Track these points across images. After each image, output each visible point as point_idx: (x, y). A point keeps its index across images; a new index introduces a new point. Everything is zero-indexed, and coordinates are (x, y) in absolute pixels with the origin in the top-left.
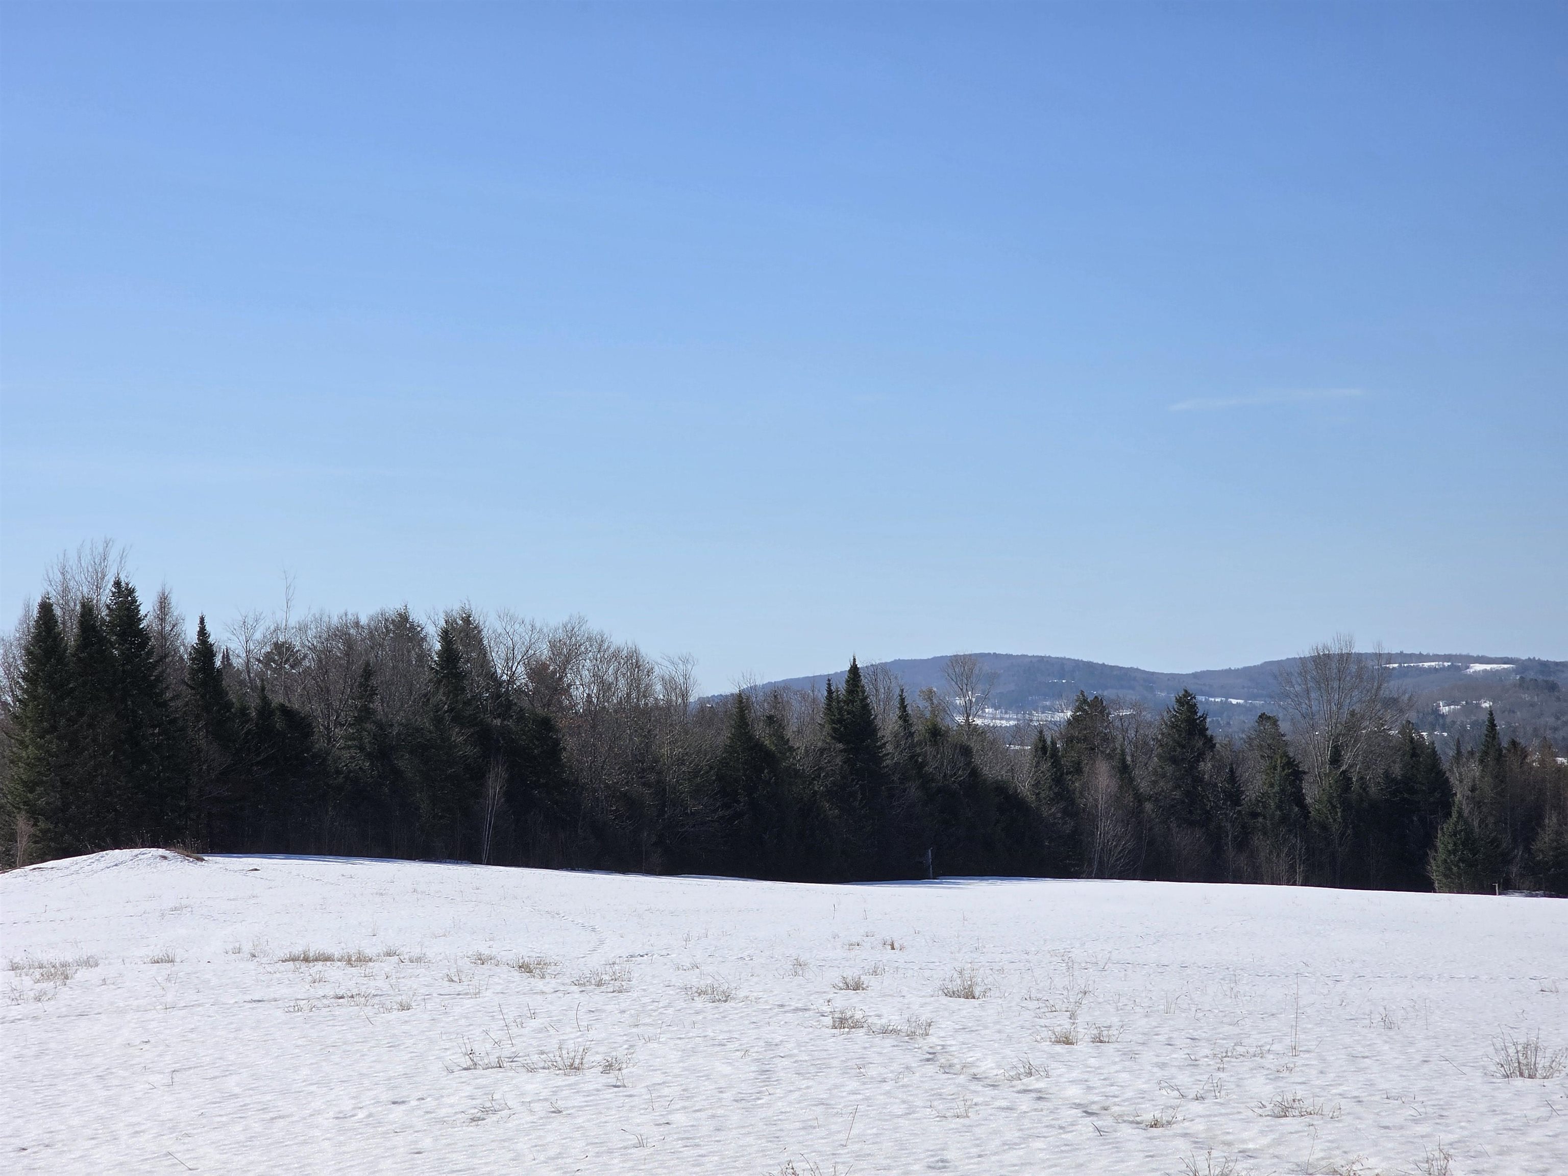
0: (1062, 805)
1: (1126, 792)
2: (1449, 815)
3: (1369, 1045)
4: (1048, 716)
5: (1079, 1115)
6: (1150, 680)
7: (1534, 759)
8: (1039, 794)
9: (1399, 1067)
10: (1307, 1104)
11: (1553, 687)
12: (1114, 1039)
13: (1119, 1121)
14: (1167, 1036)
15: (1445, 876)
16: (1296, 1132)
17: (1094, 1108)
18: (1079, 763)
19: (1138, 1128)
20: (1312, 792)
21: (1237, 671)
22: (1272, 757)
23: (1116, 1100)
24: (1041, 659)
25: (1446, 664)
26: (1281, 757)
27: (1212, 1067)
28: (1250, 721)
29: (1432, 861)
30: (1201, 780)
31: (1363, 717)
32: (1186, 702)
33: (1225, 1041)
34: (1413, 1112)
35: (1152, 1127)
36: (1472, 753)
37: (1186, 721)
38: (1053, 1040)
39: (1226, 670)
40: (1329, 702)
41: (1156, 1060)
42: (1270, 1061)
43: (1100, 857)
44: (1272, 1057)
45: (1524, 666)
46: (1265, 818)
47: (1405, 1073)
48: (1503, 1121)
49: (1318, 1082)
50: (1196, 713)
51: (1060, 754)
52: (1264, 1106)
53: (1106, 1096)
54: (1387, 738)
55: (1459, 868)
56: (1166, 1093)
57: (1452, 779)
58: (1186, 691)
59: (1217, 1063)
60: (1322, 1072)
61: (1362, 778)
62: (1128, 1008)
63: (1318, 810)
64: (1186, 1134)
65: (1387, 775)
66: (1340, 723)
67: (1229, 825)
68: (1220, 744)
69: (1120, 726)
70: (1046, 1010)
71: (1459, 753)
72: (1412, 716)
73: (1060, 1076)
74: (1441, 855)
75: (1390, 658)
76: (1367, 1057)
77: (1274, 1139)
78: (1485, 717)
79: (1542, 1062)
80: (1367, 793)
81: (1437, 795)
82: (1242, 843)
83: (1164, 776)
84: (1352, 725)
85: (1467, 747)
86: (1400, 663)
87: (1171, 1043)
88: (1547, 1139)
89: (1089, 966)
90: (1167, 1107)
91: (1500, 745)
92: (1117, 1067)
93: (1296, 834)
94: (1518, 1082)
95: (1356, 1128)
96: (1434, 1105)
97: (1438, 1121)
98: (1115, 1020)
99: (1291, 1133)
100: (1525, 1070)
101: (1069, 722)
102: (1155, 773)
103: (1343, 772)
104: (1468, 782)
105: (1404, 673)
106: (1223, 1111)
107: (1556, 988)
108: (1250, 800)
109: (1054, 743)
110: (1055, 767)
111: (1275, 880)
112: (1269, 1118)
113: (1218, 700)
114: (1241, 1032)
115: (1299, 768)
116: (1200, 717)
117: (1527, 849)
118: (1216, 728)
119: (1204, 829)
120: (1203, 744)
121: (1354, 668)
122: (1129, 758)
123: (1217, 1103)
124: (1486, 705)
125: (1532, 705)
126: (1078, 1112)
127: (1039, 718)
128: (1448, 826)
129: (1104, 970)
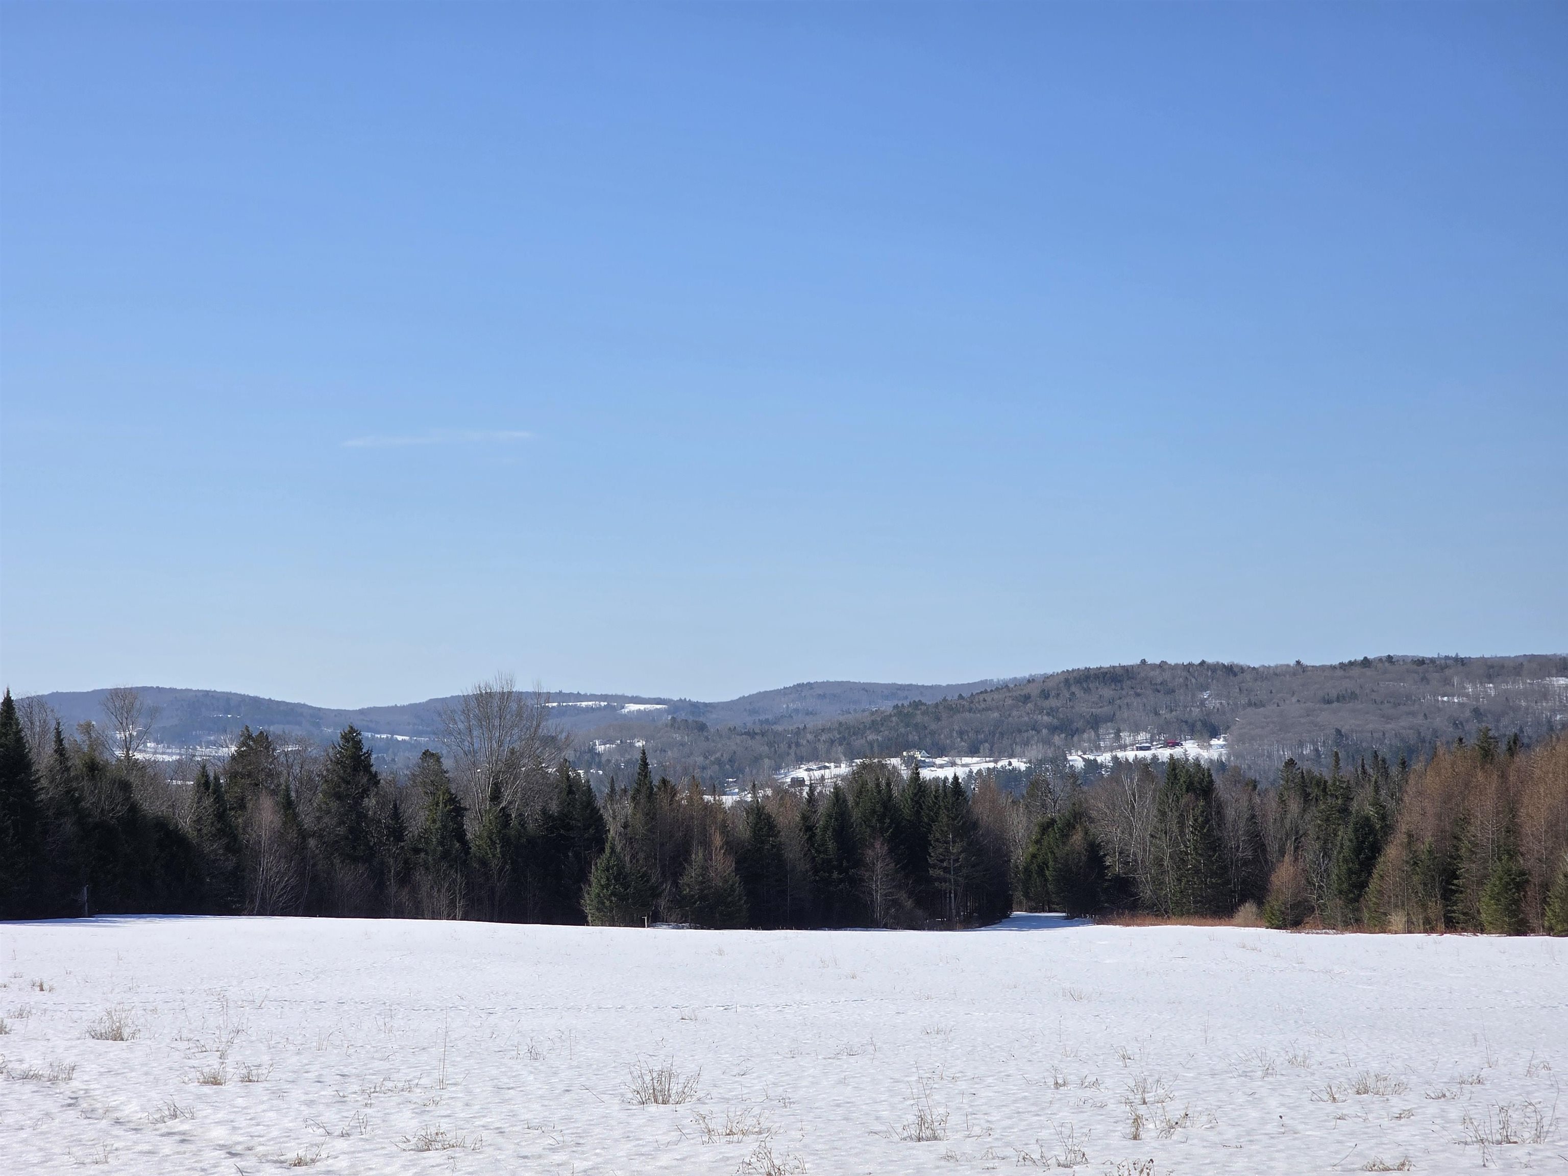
0: (225, 841)
1: (290, 828)
2: (602, 850)
3: (514, 1077)
4: (212, 751)
5: (223, 1156)
6: (317, 716)
7: (683, 796)
8: (200, 830)
9: (541, 1097)
10: (450, 1137)
11: (702, 727)
12: (263, 1078)
13: (263, 1161)
14: (317, 1073)
15: (598, 909)
16: (438, 1165)
17: (239, 1149)
18: (243, 799)
19: (281, 1167)
20: (472, 828)
21: (403, 708)
22: (434, 794)
23: (261, 1139)
24: (207, 693)
25: (603, 704)
26: (444, 794)
27: (360, 1103)
28: (415, 757)
29: (586, 895)
30: (366, 816)
31: (522, 755)
32: (352, 738)
33: (374, 1077)
34: (551, 1141)
35: (295, 1165)
36: (625, 791)
37: (351, 758)
38: (201, 1081)
39: (392, 707)
40: (491, 739)
41: (303, 1098)
42: (417, 1095)
43: (262, 894)
44: (419, 1090)
45: (676, 707)
46: (427, 854)
47: (546, 1103)
48: (635, 1146)
49: (462, 1115)
50: (361, 749)
51: (223, 789)
52: (408, 1141)
53: (251, 1136)
54: (545, 775)
55: (611, 902)
56: (312, 1131)
57: (605, 816)
58: (351, 728)
59: (365, 1099)
60: (467, 1105)
61: (521, 815)
62: (281, 1046)
63: (478, 846)
64: (329, 1171)
65: (544, 811)
66: (500, 760)
67: (392, 861)
68: (385, 780)
69: (285, 762)
70: (196, 1050)
71: (613, 790)
72: (569, 754)
73: (206, 1117)
74: (595, 889)
75: (549, 697)
76: (512, 1088)
77: (416, 1173)
78: (638, 756)
79: (675, 1088)
80: (525, 829)
81: (592, 831)
82: (405, 878)
83: (328, 812)
84: (512, 764)
85: (620, 786)
86: (559, 703)
87: (321, 1080)
88: (675, 1163)
89: (245, 1004)
90: (312, 1145)
91: (651, 783)
92: (264, 1107)
93: (457, 869)
94: (653, 1108)
95: (496, 1160)
96: (572, 1134)
97: (575, 1149)
98: (265, 1059)
99: (433, 1166)
100: (660, 1096)
101: (233, 758)
102: (320, 809)
103: (503, 808)
104: (621, 820)
105: (562, 712)
106: (367, 1147)
107: (695, 1016)
108: (413, 836)
109: (217, 779)
110: (218, 803)
111: (435, 915)
112: (412, 1152)
113: (384, 736)
114: (392, 1067)
115: (460, 804)
116: (365, 754)
117: (675, 883)
118: (381, 764)
119: (367, 865)
120: (368, 780)
121: (514, 706)
122: (293, 794)
123: (362, 1139)
124: (640, 744)
125: (683, 744)
126: (222, 1154)
127: (202, 752)
128: (602, 861)
129: (260, 1007)
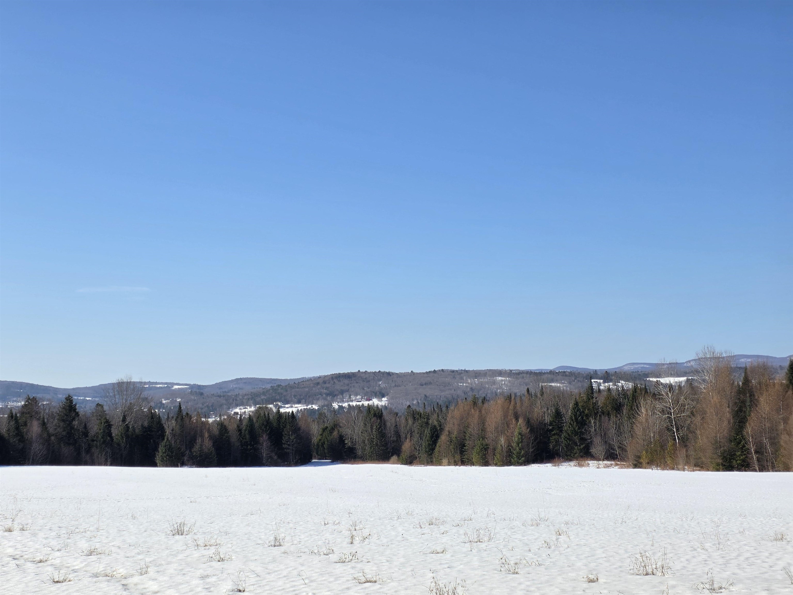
0: (19, 437)
1: (44, 433)
2: (164, 439)
3: (125, 526)
4: (15, 404)
5: (11, 560)
6: (56, 391)
7: (194, 419)
8: (9, 434)
9: (136, 534)
10: (99, 551)
11: (202, 394)
12: (29, 528)
13: (26, 561)
14: (49, 527)
15: (162, 461)
16: (94, 561)
17: (17, 557)
18: (26, 422)
19: (33, 564)
20: (115, 432)
21: (89, 387)
22: (100, 420)
23: (26, 553)
24: (13, 382)
25: (165, 386)
26: (104, 420)
27: (66, 538)
28: (94, 406)
29: (157, 456)
30: (73, 428)
31: (134, 405)
32: (69, 399)
33: (72, 528)
34: (138, 551)
35: (39, 562)
36: (173, 417)
37: (69, 406)
38: (4, 530)
39: (85, 387)
40: (123, 399)
41: (44, 536)
42: (88, 534)
43: (33, 458)
44: (89, 532)
45: (192, 387)
46: (97, 442)
47: (137, 536)
48: (170, 552)
49: (104, 542)
50: (72, 403)
51: (18, 418)
52: (84, 552)
53: (23, 552)
54: (143, 412)
55: (167, 458)
56: (46, 549)
57: (165, 427)
58: (69, 395)
59: (68, 536)
60: (107, 537)
61: (133, 427)
62: (36, 516)
63: (117, 439)
64: (52, 565)
65: (142, 425)
66: (126, 407)
67: (83, 445)
68: (82, 414)
69: (43, 408)
70: (3, 518)
71: (168, 417)
72: (152, 404)
73: (5, 545)
74: (160, 454)
75: (145, 383)
76: (124, 531)
77: (85, 564)
78: (178, 404)
79: (186, 529)
80: (135, 432)
81: (160, 432)
82: (88, 451)
83: (59, 426)
84: (130, 408)
85: (171, 415)
86: (149, 385)
87: (51, 529)
88: (184, 558)
89: (24, 500)
90: (46, 555)
91: (182, 414)
92: (29, 540)
93: (108, 448)
94: (177, 537)
95: (117, 559)
96: (146, 548)
97: (147, 553)
98: (30, 521)
99: (92, 562)
100: (180, 532)
101: (23, 406)
102: (56, 425)
103: (127, 425)
104: (171, 428)
105: (150, 389)
106: (67, 555)
107: (196, 501)
108: (92, 435)
109: (16, 414)
110: (16, 423)
111: (100, 464)
112: (85, 556)
113: (82, 398)
114: (79, 523)
115: (110, 423)
116: (74, 405)
117: (190, 451)
118: (80, 409)
119: (74, 446)
120: (75, 415)
121: (132, 387)
122: (46, 420)
123: (66, 552)
124: (179, 400)
125: (195, 400)
126: (11, 559)
127: (11, 404)
128: (163, 443)
129: (30, 501)
